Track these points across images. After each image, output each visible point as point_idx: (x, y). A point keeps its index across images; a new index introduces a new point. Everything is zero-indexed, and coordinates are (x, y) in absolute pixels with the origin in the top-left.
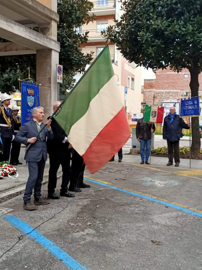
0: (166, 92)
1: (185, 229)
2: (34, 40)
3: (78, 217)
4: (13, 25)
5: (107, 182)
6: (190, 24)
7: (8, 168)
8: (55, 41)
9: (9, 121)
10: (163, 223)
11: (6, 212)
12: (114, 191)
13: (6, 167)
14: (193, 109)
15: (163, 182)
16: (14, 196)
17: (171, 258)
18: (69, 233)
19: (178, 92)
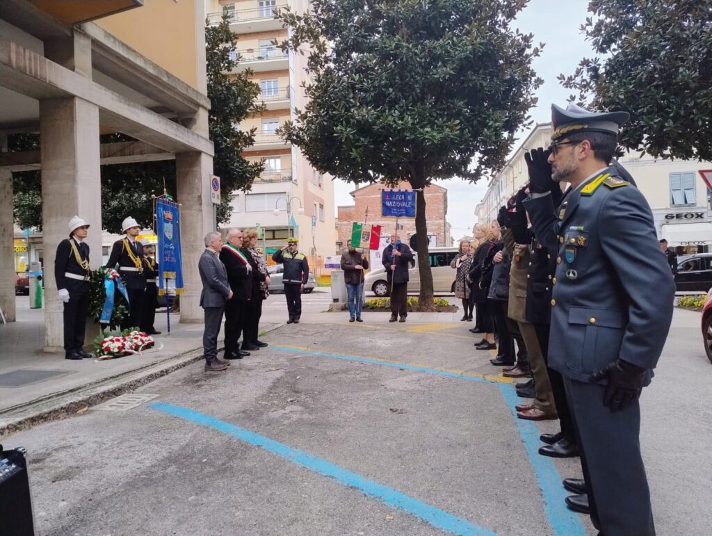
1: (434, 392)
2: (173, 136)
3: (271, 393)
4: (138, 111)
5: (304, 347)
6: (409, 115)
7: (139, 337)
8: (205, 139)
9: (138, 261)
10: (400, 388)
11: (148, 399)
12: (318, 358)
13: (136, 336)
15: (388, 341)
16: (157, 378)
17: (423, 426)
18: (262, 413)
19: (388, 225)
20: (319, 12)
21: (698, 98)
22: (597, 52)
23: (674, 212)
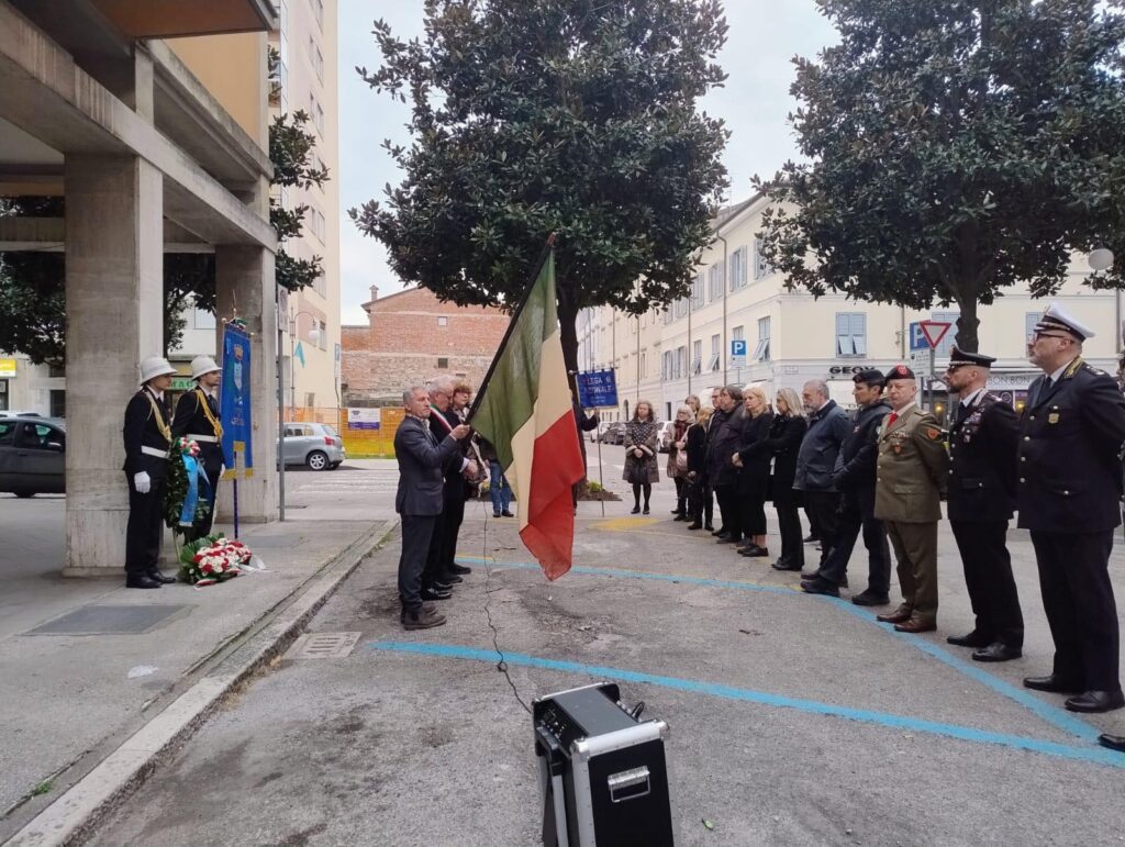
0: (396, 358)
2: (237, 223)
9: (218, 426)
10: (711, 605)
14: (603, 394)
18: (578, 646)
19: (425, 359)
20: (436, 45)
21: (926, 234)
22: (802, 152)
23: (841, 364)
